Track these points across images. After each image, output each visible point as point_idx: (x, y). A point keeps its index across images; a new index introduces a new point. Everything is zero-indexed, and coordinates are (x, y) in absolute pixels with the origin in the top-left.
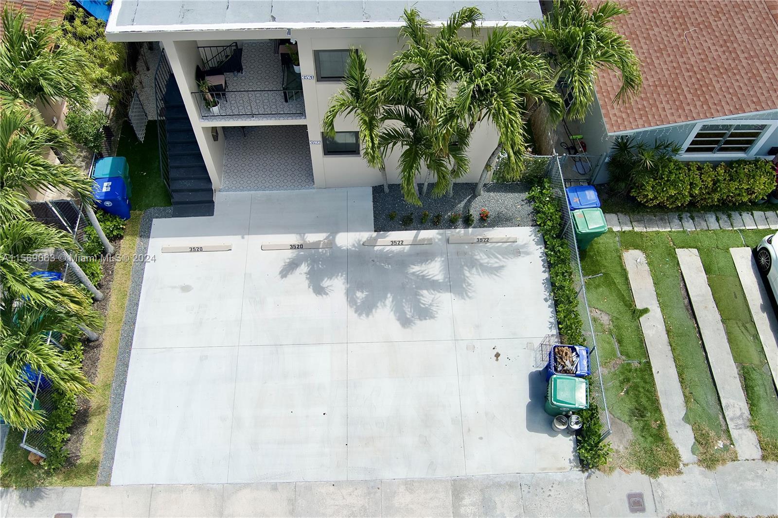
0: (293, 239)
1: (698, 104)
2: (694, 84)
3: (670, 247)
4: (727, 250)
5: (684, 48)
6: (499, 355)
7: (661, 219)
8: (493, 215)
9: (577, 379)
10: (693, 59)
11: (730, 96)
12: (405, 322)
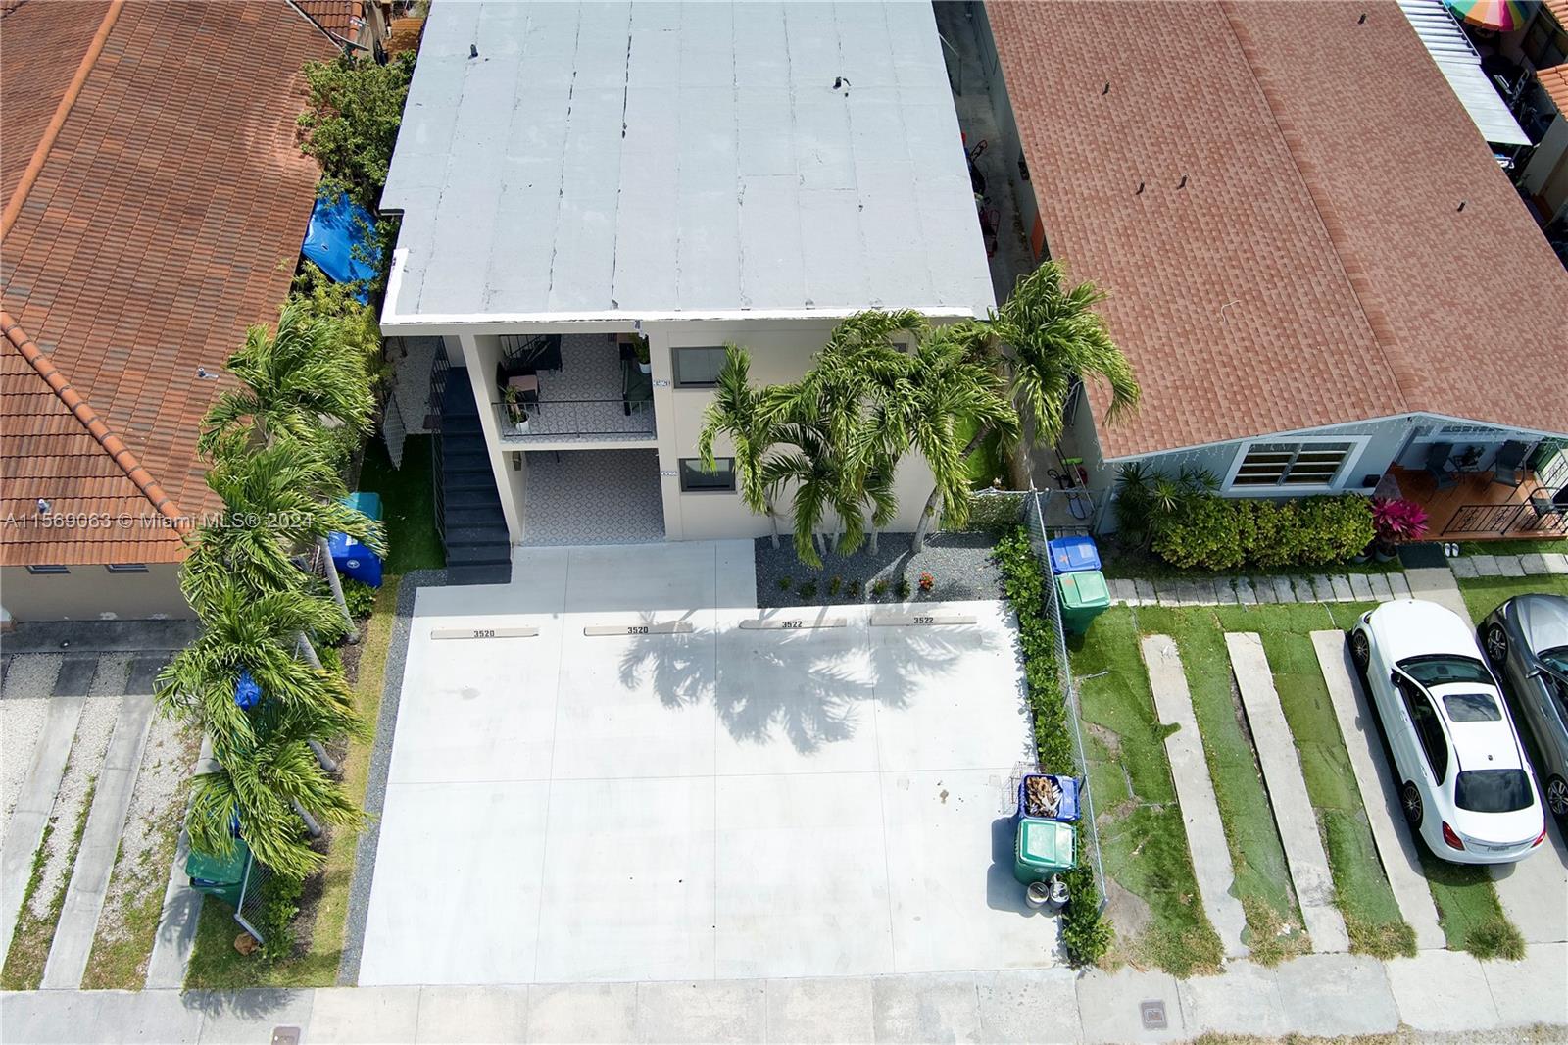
0: (634, 619)
1: (1237, 414)
2: (1232, 385)
3: (1217, 630)
4: (1306, 635)
5: (1221, 330)
6: (947, 795)
7: (1204, 588)
8: (939, 583)
9: (1058, 824)
10: (1232, 349)
11: (1284, 403)
12: (804, 745)
